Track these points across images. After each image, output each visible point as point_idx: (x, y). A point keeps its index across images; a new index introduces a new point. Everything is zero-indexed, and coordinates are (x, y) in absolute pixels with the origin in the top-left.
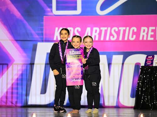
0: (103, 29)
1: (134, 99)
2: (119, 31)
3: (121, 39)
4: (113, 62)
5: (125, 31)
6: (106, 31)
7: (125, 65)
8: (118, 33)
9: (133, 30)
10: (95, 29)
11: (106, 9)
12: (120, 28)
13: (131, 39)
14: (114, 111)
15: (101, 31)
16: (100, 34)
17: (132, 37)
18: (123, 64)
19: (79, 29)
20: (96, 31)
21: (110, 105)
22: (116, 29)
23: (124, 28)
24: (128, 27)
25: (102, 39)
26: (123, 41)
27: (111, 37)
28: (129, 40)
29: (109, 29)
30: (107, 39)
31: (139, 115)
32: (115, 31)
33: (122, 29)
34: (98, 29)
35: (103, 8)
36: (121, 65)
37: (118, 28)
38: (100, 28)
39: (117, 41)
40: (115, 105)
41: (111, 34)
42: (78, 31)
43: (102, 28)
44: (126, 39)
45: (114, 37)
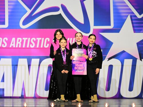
0: (25, 39)
1: (48, 91)
2: (37, 40)
3: (38, 46)
4: (32, 64)
5: (41, 41)
6: (27, 41)
7: (40, 66)
8: (36, 42)
9: (47, 40)
10: (18, 39)
11: (26, 24)
12: (37, 39)
13: (45, 47)
14: (33, 101)
15: (23, 41)
16: (22, 43)
17: (46, 45)
18: (39, 65)
19: (7, 39)
20: (19, 40)
21: (30, 96)
22: (35, 39)
23: (41, 39)
24: (43, 38)
25: (24, 46)
26: (40, 48)
27: (31, 45)
28: (43, 48)
29: (29, 39)
30: (28, 47)
31: (51, 103)
32: (33, 40)
33: (39, 39)
34: (21, 39)
35: (25, 23)
36: (38, 66)
37: (36, 39)
38: (22, 39)
39: (35, 48)
40: (33, 96)
41: (30, 43)
42: (5, 40)
43: (23, 39)
44: (42, 47)
45: (32, 45)
